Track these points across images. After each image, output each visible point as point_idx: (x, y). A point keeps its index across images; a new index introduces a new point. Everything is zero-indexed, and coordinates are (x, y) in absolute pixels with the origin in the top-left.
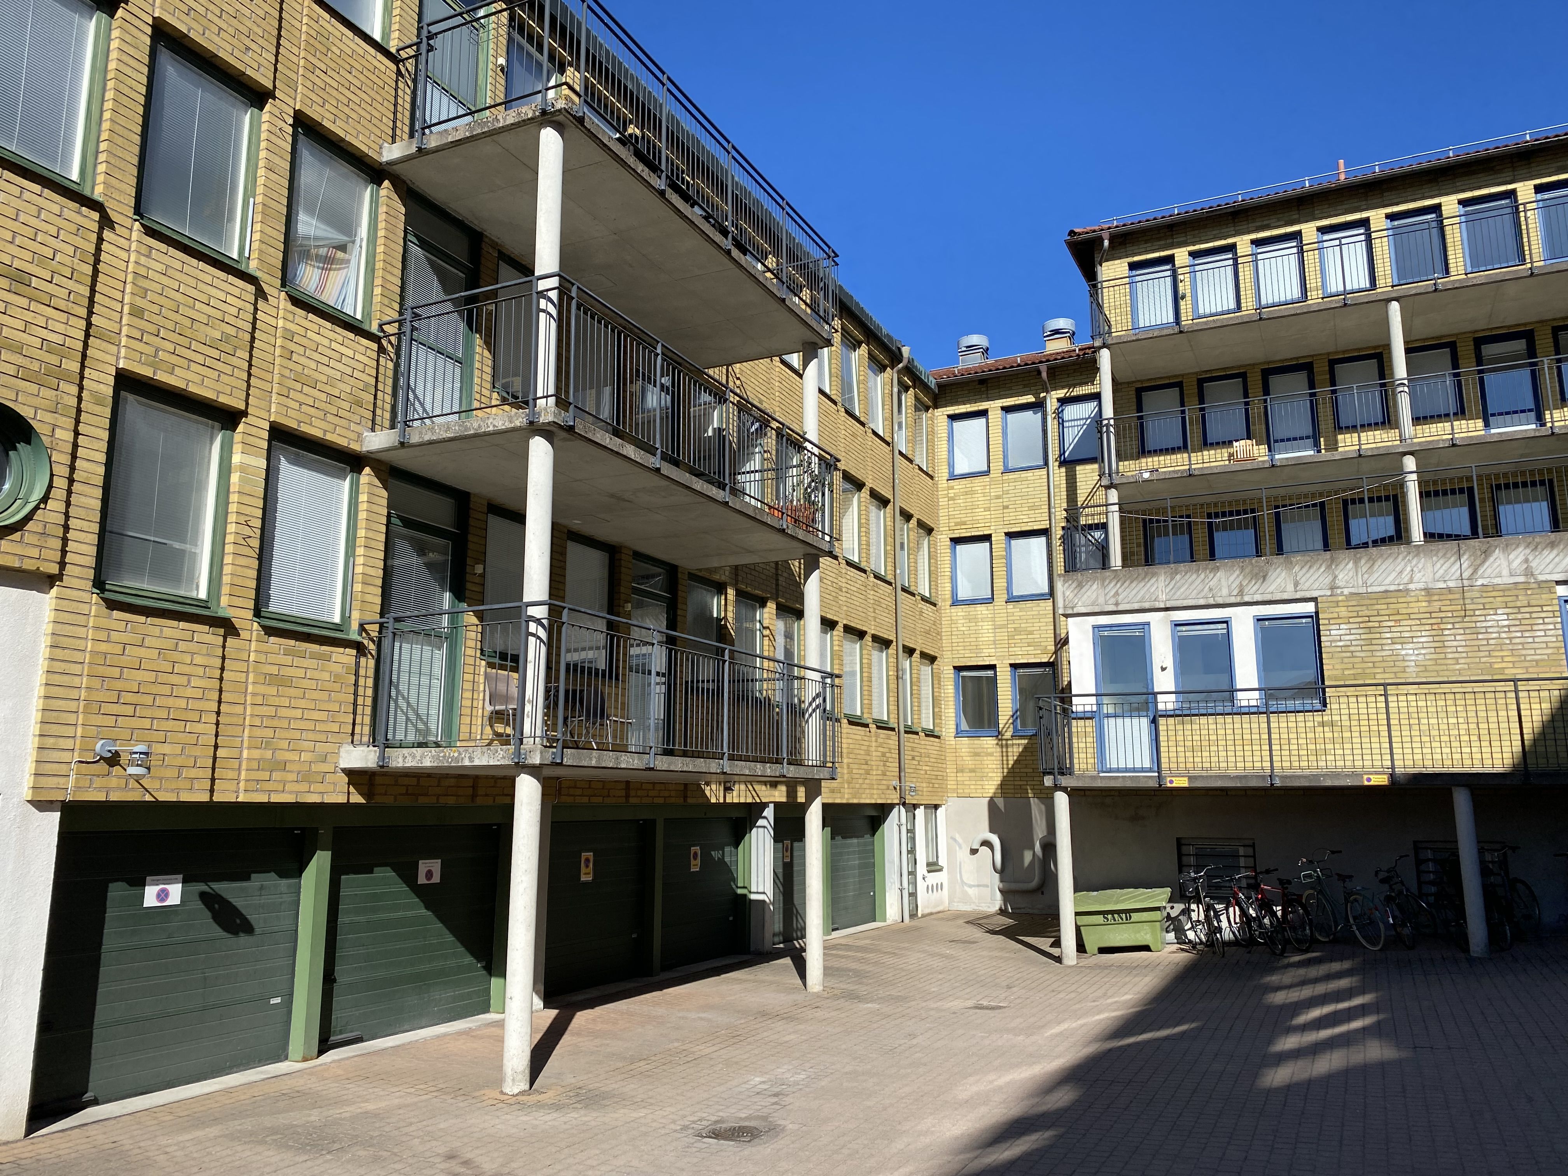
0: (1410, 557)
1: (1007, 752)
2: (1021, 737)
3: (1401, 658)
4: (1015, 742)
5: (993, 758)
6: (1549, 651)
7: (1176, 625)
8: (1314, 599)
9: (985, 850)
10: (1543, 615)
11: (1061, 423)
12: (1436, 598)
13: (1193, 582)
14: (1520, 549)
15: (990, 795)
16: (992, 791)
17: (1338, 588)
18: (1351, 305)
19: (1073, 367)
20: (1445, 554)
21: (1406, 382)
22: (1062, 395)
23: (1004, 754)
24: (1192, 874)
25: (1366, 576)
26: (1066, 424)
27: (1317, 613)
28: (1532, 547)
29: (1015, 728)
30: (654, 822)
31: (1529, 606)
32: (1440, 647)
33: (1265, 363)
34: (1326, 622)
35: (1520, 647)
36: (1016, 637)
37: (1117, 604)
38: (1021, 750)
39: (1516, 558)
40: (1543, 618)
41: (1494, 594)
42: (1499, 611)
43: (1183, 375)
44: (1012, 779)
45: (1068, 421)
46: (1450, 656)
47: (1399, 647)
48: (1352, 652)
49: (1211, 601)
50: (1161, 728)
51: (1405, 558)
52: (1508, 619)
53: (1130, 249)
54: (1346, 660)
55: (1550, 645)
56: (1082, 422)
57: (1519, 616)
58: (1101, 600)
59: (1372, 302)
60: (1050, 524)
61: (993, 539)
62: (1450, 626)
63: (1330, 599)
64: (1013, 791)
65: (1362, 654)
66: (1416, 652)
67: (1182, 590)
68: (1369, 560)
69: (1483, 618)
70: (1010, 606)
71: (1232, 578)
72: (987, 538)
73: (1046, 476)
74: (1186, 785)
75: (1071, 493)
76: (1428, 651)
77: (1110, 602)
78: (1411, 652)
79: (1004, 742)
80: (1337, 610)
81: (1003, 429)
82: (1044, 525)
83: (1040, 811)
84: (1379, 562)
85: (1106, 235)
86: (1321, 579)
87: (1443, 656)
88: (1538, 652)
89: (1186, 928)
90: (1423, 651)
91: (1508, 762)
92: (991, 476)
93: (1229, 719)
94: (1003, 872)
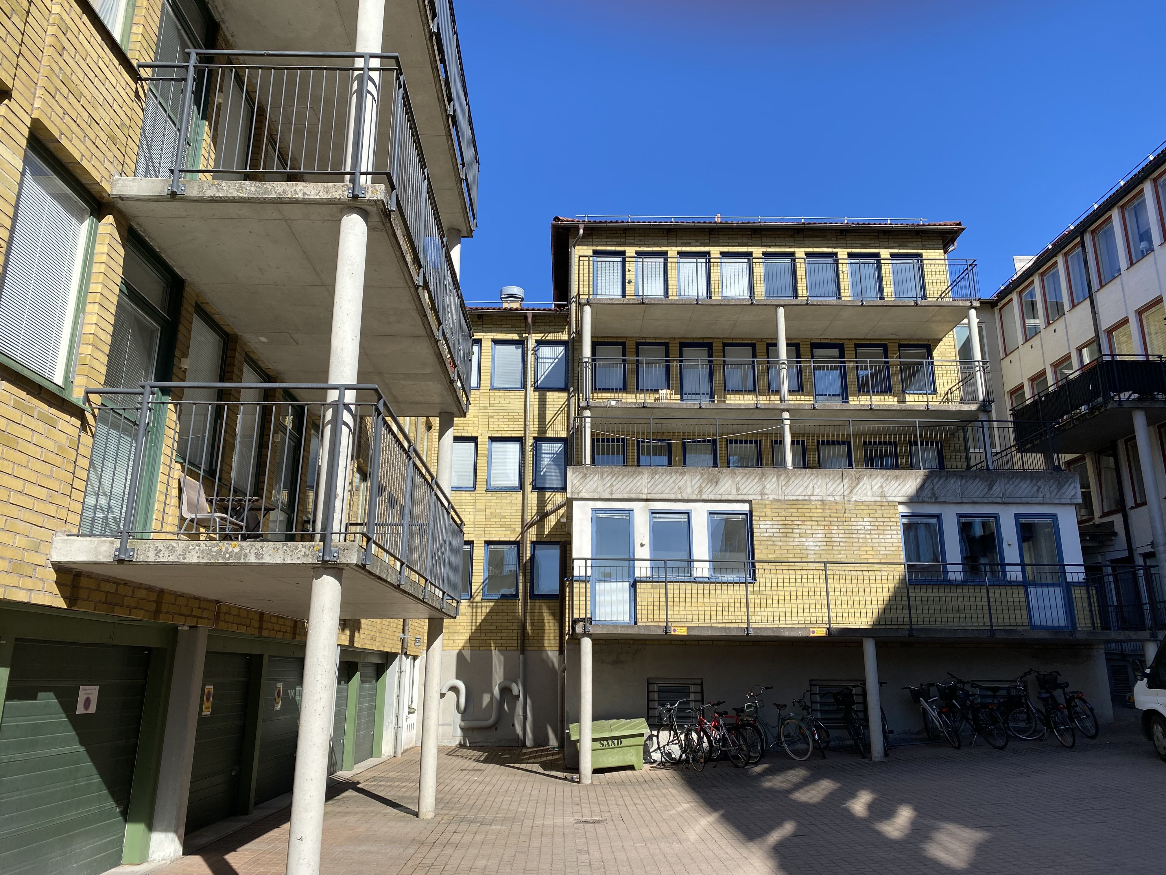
0: (812, 477)
1: (476, 612)
2: (489, 600)
3: (805, 548)
4: (483, 604)
5: (465, 617)
6: (894, 549)
7: (653, 513)
8: (750, 502)
9: (452, 695)
10: (891, 524)
11: (537, 359)
12: (827, 507)
13: (667, 481)
14: (879, 478)
15: (459, 648)
16: (462, 645)
17: (766, 495)
18: (755, 305)
19: (549, 318)
20: (834, 478)
21: (786, 362)
22: (540, 338)
23: (474, 614)
24: (669, 706)
25: (784, 488)
26: (540, 360)
27: (751, 512)
28: (885, 478)
29: (484, 593)
30: (261, 657)
31: (882, 517)
32: (829, 541)
33: (682, 338)
34: (758, 518)
35: (877, 545)
36: (492, 520)
37: (611, 493)
38: (488, 611)
39: (876, 484)
40: (891, 526)
41: (863, 507)
42: (866, 520)
43: (626, 338)
44: (479, 635)
45: (542, 358)
46: (835, 548)
47: (804, 539)
48: (774, 541)
49: (679, 497)
50: (638, 591)
51: (809, 477)
52: (870, 525)
53: (595, 240)
54: (770, 547)
55: (894, 544)
56: (551, 361)
57: (877, 524)
58: (600, 489)
59: (769, 305)
60: (525, 434)
61: (479, 440)
62: (836, 528)
63: (760, 502)
64: (478, 645)
65: (780, 543)
66: (815, 544)
67: (659, 486)
68: (786, 477)
69: (855, 524)
70: (489, 494)
71: (694, 482)
72: (474, 439)
73: (523, 397)
74: (685, 633)
75: (542, 412)
76: (822, 544)
77: (607, 491)
78: (811, 544)
79: (475, 604)
80: (765, 510)
81: (492, 356)
82: (520, 434)
83: (500, 661)
84: (793, 479)
85: (581, 226)
86: (755, 487)
87: (831, 548)
88: (887, 549)
89: (651, 751)
90: (819, 544)
91: (870, 622)
92: (481, 391)
93: (688, 586)
94: (464, 713)
